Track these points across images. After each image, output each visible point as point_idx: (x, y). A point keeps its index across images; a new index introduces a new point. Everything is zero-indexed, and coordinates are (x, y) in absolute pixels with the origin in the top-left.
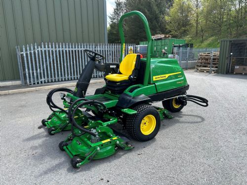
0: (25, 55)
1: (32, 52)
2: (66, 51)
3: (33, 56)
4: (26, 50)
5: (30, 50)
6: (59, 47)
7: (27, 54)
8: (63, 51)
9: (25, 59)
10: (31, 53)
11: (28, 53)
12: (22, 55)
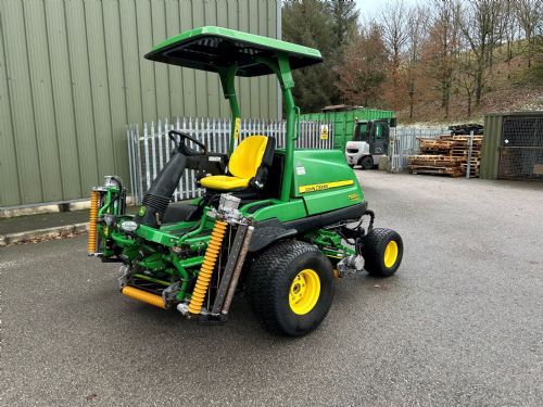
0: (146, 143)
1: (160, 137)
2: (217, 134)
3: (160, 144)
4: (149, 133)
5: (156, 131)
6: (206, 127)
7: (150, 141)
8: (211, 135)
9: (147, 151)
10: (157, 140)
11: (153, 138)
12: (142, 142)
